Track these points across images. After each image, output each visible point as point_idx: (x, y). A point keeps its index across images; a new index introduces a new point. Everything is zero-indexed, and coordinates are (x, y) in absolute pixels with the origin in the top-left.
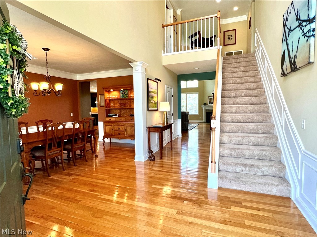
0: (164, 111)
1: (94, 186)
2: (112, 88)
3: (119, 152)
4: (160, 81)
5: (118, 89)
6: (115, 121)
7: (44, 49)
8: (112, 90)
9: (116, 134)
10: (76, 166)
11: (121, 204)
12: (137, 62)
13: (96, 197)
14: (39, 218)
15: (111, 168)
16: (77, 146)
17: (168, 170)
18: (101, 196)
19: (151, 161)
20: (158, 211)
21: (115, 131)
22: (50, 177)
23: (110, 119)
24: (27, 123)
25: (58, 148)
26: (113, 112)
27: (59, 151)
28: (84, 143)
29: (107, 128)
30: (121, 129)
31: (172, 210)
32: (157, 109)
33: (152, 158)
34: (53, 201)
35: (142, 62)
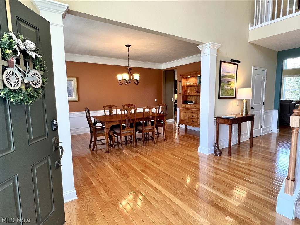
0: (244, 99)
1: (147, 167)
2: (189, 75)
3: (188, 140)
4: (239, 62)
5: (194, 75)
6: (190, 108)
7: (127, 46)
8: (189, 77)
9: (190, 121)
10: (145, 146)
11: (157, 192)
12: (204, 43)
13: (142, 178)
14: (98, 181)
15: (171, 154)
16: (147, 129)
17: (229, 171)
18: (147, 178)
19: (216, 155)
20: (188, 215)
21: (189, 118)
22: (123, 151)
23: (186, 106)
24: (117, 106)
25: (130, 128)
26: (190, 99)
27: (131, 131)
28: (153, 126)
29: (182, 114)
30: (195, 117)
31: (205, 220)
32: (234, 96)
33: (218, 153)
34: (113, 170)
35: (211, 42)
